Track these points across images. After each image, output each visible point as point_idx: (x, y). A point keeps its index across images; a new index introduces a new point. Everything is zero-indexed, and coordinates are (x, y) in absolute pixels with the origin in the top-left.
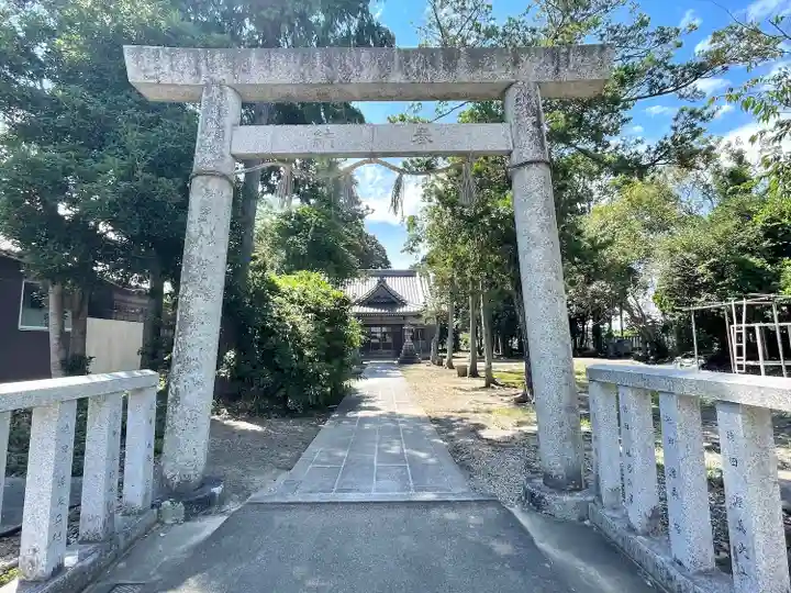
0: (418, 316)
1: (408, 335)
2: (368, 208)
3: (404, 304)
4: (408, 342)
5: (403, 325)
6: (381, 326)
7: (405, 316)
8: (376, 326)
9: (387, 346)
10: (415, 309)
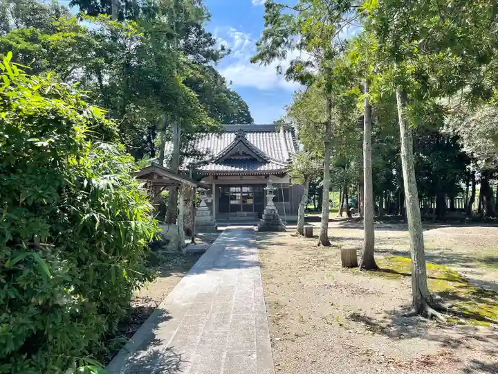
0: (281, 174)
1: (270, 197)
2: (223, 49)
3: (265, 161)
4: (270, 205)
5: (265, 185)
6: (241, 186)
7: (267, 175)
8: (236, 186)
9: (247, 208)
10: (279, 168)
